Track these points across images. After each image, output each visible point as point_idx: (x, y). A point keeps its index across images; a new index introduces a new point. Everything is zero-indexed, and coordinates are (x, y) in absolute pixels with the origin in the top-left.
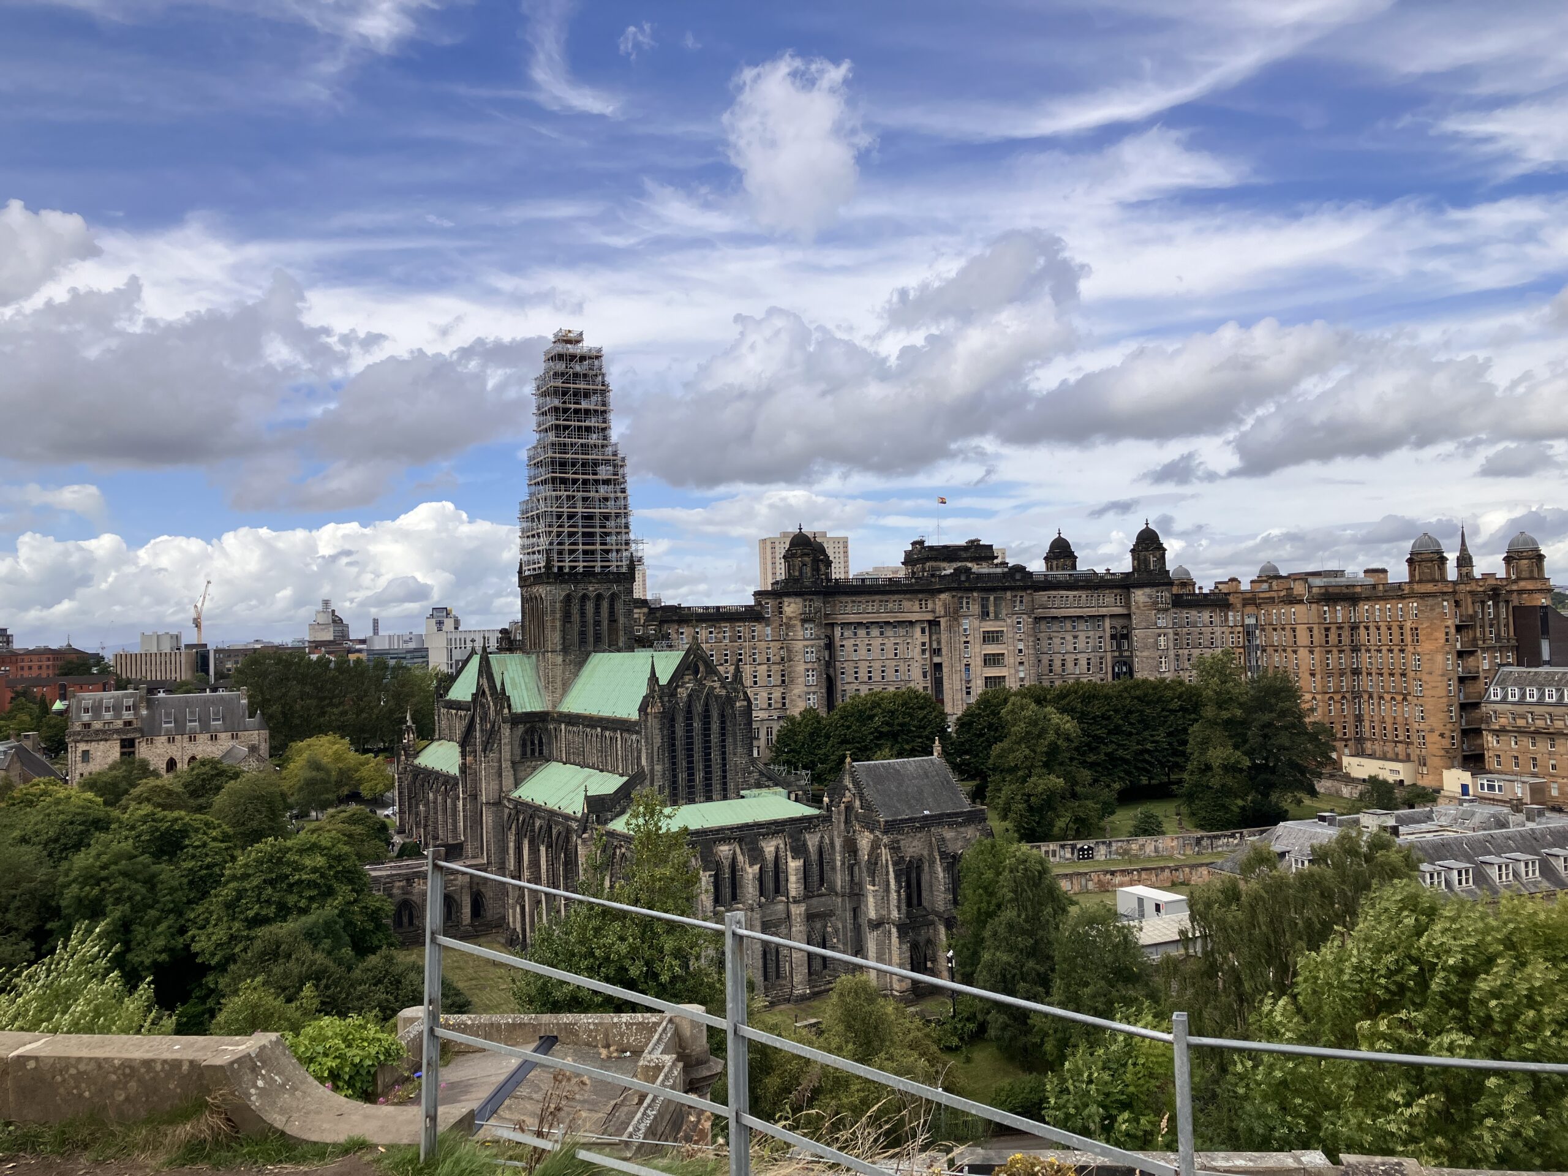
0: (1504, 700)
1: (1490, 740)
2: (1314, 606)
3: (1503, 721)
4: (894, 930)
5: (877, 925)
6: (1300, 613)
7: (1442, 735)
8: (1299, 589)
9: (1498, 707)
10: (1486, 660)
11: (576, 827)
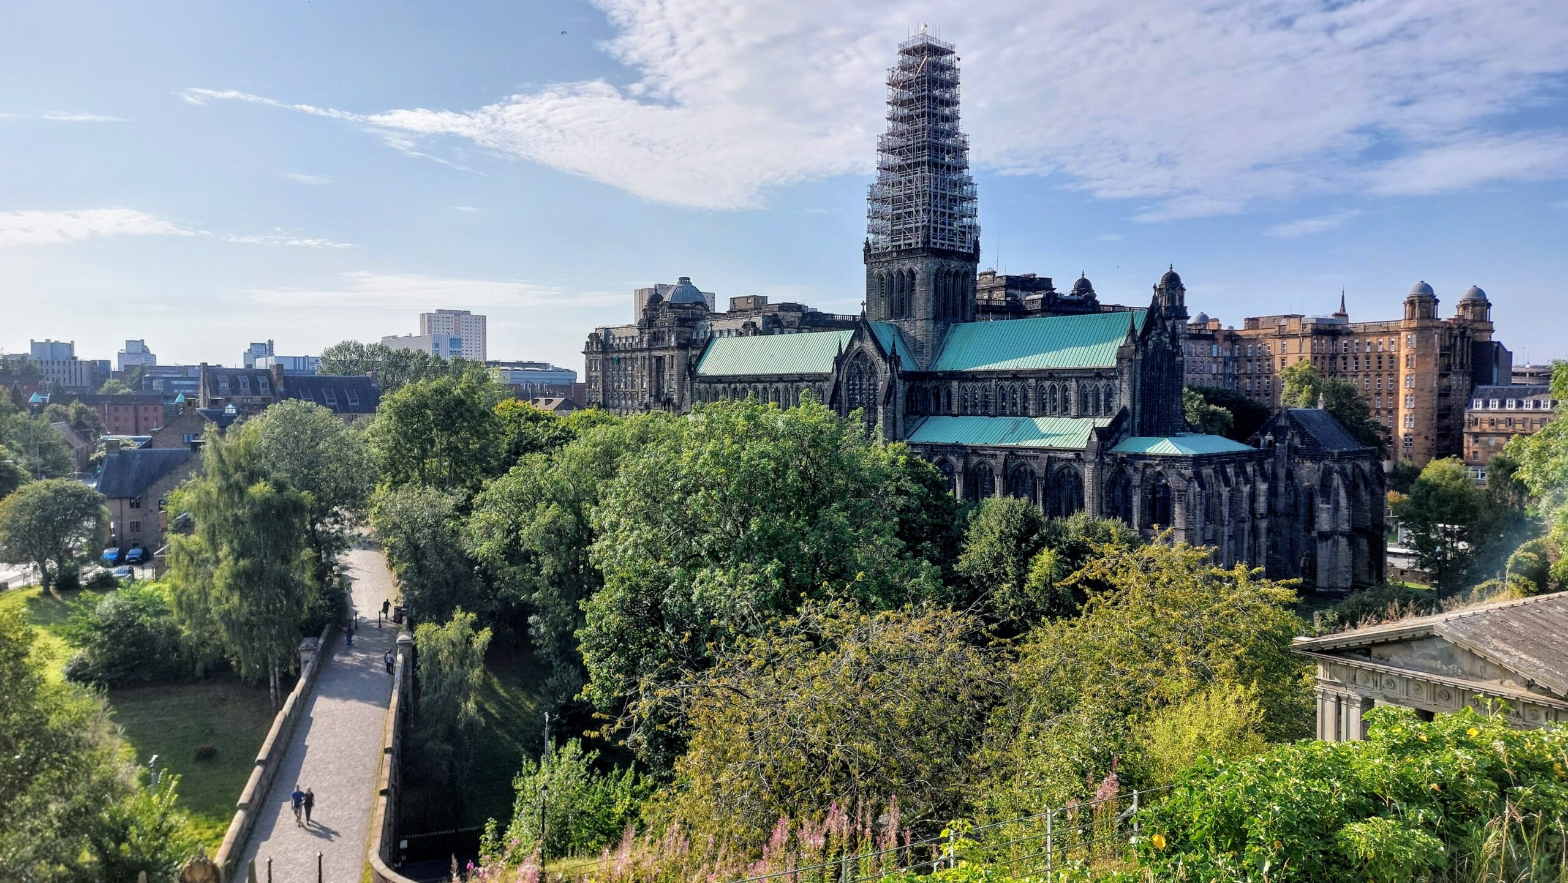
0: (1486, 409)
1: (1471, 442)
2: (1307, 340)
3: (1484, 426)
4: (1343, 542)
5: (1324, 536)
7: (1426, 438)
8: (1293, 326)
9: (1479, 416)
10: (1454, 380)
11: (1071, 455)
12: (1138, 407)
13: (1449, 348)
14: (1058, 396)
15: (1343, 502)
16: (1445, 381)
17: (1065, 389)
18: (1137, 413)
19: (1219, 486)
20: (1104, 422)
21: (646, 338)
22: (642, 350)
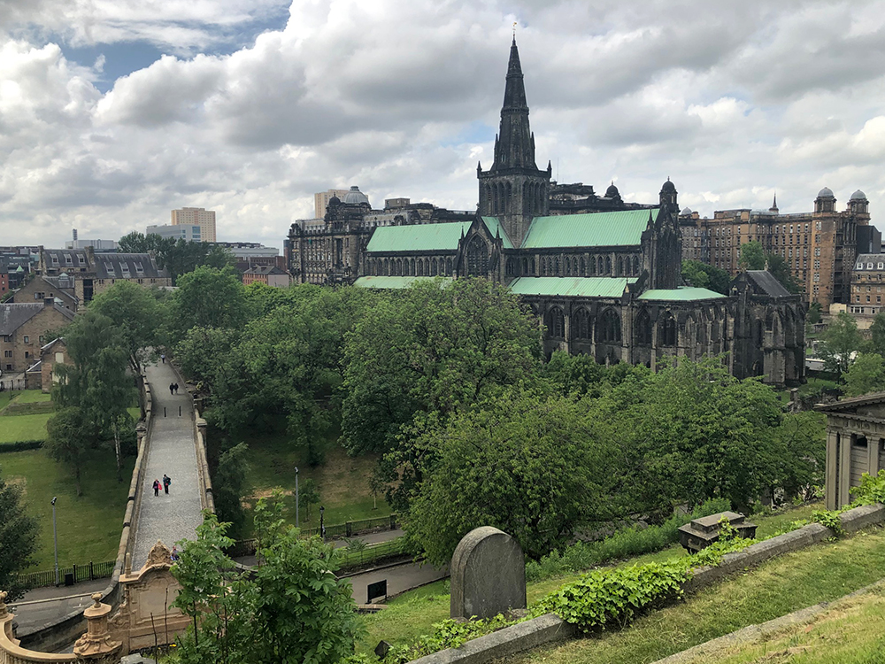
0: (865, 269)
1: (855, 289)
2: (754, 225)
3: (863, 279)
4: (780, 353)
5: (768, 351)
6: (744, 228)
7: (827, 288)
8: (744, 216)
9: (861, 273)
10: (845, 251)
11: (613, 302)
12: (654, 270)
13: (842, 231)
14: (604, 263)
15: (780, 329)
16: (839, 251)
17: (608, 259)
18: (654, 274)
19: (705, 320)
20: (633, 280)
21: (330, 226)
22: (328, 235)
